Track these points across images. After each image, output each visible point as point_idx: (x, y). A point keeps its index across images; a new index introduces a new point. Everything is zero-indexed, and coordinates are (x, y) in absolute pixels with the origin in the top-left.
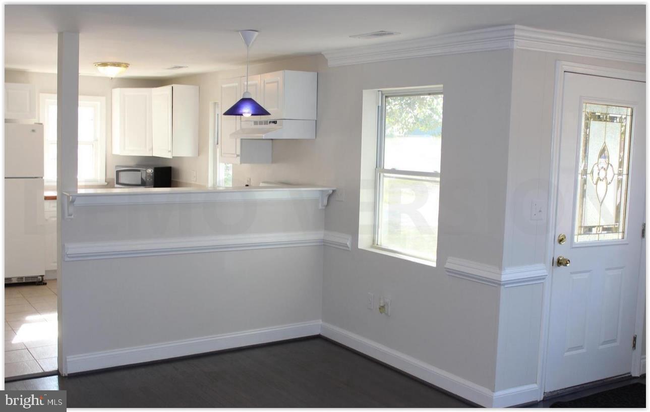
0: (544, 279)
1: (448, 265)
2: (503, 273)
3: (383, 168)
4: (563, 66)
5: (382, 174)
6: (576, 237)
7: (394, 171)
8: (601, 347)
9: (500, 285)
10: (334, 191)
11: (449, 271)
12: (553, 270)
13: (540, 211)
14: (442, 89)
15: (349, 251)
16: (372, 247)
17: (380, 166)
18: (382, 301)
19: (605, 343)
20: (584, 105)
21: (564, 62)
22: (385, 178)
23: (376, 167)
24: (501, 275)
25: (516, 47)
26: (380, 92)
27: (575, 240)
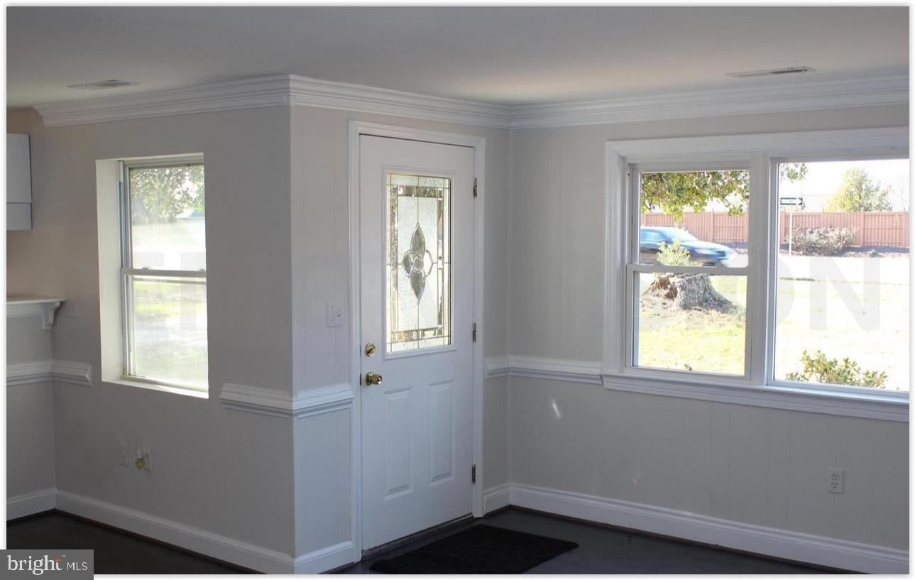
0: (351, 402)
1: (224, 395)
2: (294, 400)
3: (132, 268)
4: (358, 128)
5: (130, 276)
6: (388, 347)
7: (146, 272)
8: (432, 484)
9: (291, 415)
10: (62, 303)
11: (226, 402)
12: (361, 392)
13: (339, 316)
14: (203, 158)
15: (89, 386)
16: (122, 378)
17: (127, 266)
18: (139, 452)
19: (436, 478)
20: (388, 176)
21: (358, 123)
22: (135, 282)
23: (122, 267)
24: (292, 401)
25: (292, 103)
26: (121, 163)
27: (388, 350)
